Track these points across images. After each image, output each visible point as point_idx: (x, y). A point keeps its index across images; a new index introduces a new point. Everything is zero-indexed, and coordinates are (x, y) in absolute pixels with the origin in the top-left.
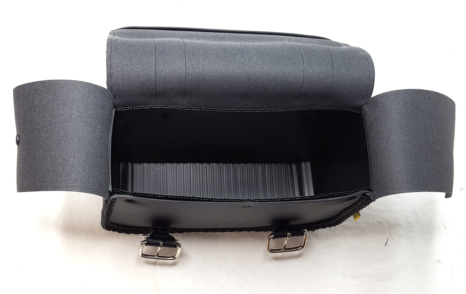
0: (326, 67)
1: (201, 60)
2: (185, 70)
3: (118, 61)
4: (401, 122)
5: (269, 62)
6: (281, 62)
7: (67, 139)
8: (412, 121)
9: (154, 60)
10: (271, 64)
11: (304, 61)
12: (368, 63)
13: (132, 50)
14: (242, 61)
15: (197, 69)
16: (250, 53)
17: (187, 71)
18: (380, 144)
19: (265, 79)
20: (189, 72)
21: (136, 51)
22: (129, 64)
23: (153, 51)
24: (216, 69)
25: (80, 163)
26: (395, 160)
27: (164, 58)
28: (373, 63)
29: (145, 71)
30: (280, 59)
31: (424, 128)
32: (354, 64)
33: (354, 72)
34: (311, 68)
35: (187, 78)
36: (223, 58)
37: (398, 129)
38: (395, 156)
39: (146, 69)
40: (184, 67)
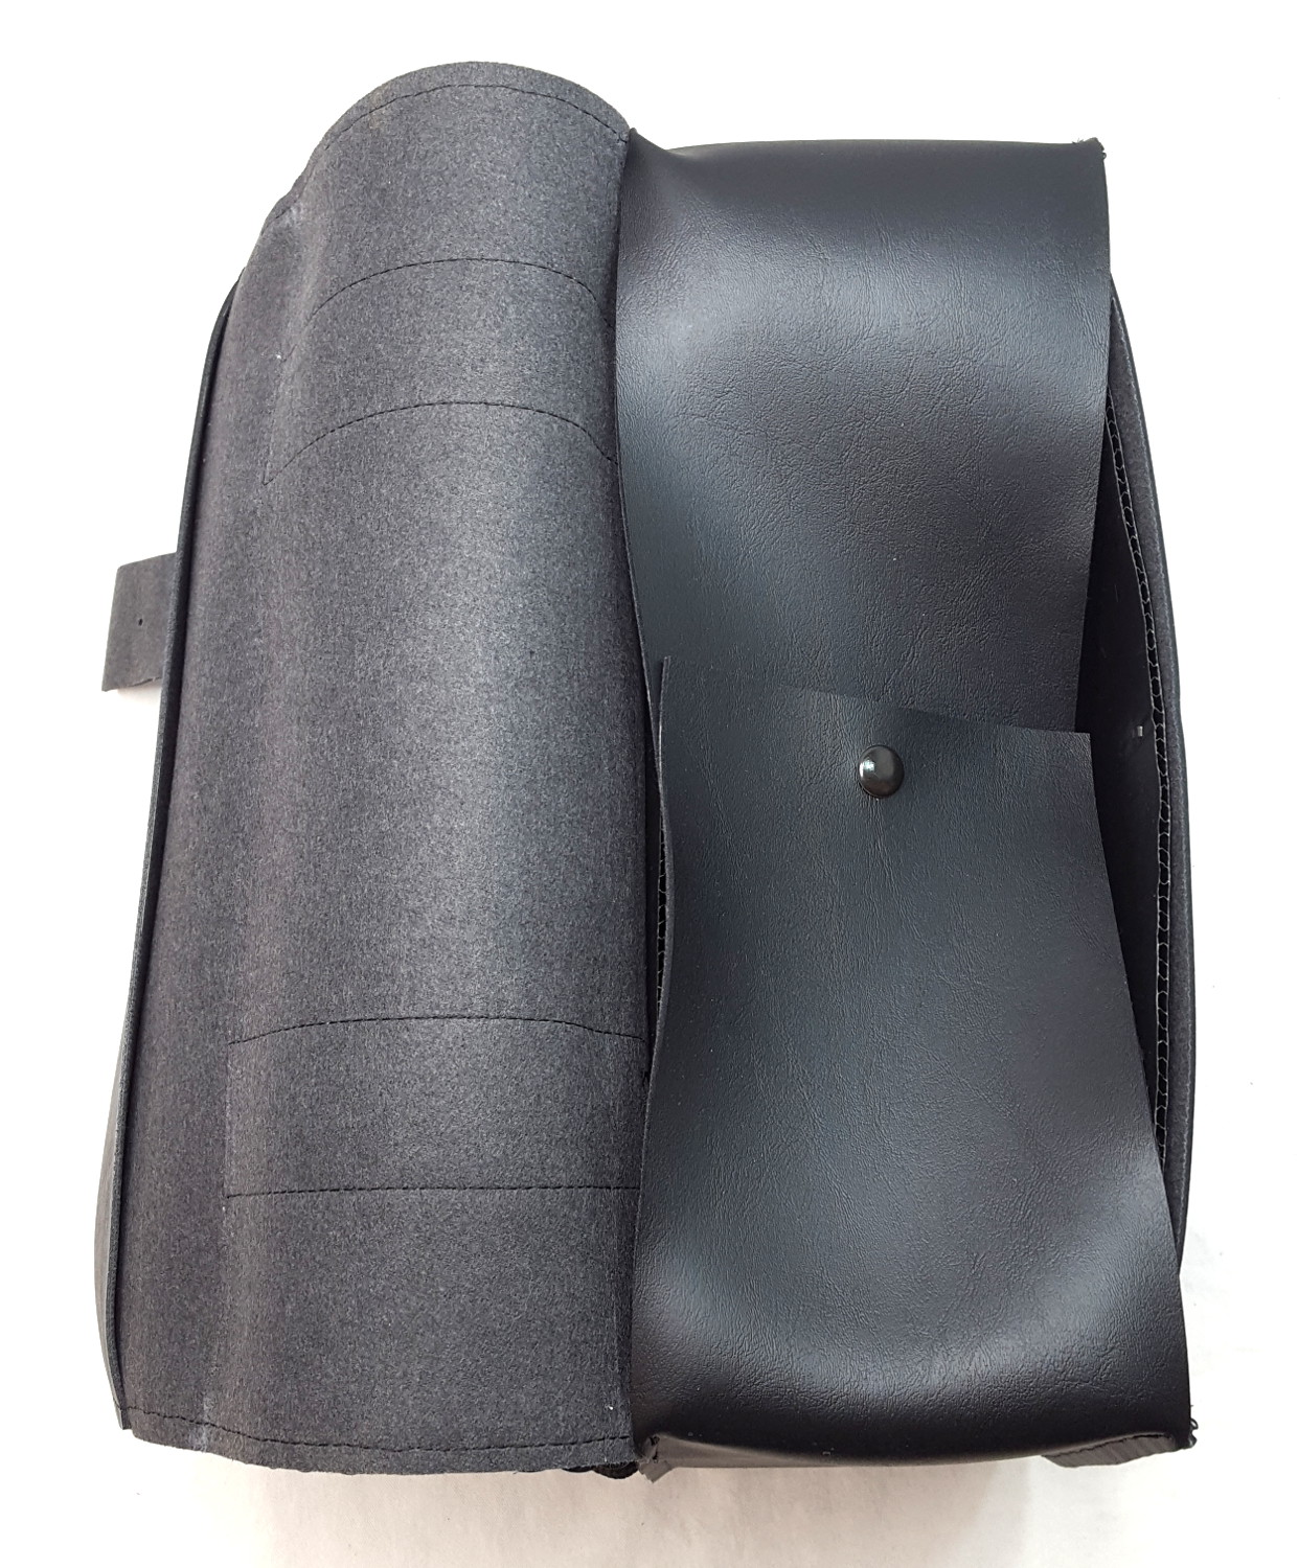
0: (468, 294)
1: (417, 935)
2: (474, 1023)
3: (410, 1402)
5: (437, 575)
6: (433, 516)
9: (413, 1196)
10: (449, 568)
11: (434, 399)
12: (448, 90)
14: (430, 716)
15: (469, 956)
17: (479, 1007)
19: (527, 602)
20: (487, 1000)
24: (472, 853)
27: (399, 1139)
29: (475, 1247)
30: (417, 522)
32: (447, 159)
33: (497, 163)
34: (474, 368)
36: (406, 816)
39: (466, 1239)
40: (458, 1025)
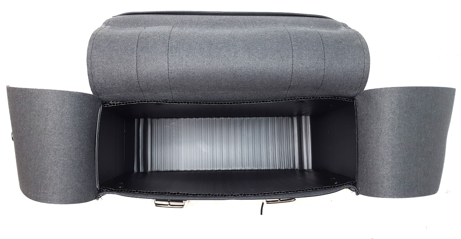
0: (317, 60)
1: (184, 56)
2: (167, 68)
3: (99, 59)
4: (392, 123)
5: (256, 57)
6: (269, 55)
7: (43, 151)
8: (405, 122)
9: (135, 58)
10: (257, 59)
11: (294, 54)
12: (364, 54)
13: (114, 47)
14: (227, 57)
15: (180, 66)
16: (237, 46)
17: (170, 69)
18: (369, 143)
19: (251, 75)
20: (172, 70)
21: (117, 48)
22: (109, 62)
23: (135, 47)
24: (200, 66)
25: (57, 176)
26: (382, 164)
27: (145, 55)
28: (369, 54)
29: (126, 70)
30: (267, 52)
31: (417, 129)
32: (348, 55)
33: (347, 65)
34: (300, 62)
35: (170, 76)
36: (207, 53)
37: (389, 130)
38: (383, 159)
39: (128, 68)
40: (167, 65)
